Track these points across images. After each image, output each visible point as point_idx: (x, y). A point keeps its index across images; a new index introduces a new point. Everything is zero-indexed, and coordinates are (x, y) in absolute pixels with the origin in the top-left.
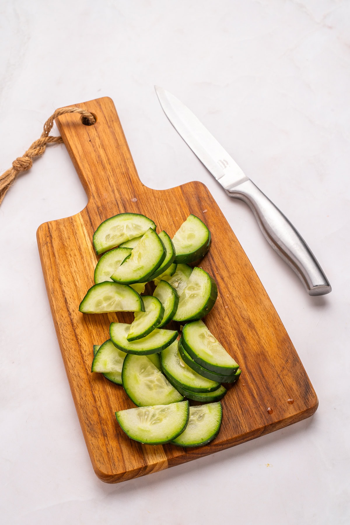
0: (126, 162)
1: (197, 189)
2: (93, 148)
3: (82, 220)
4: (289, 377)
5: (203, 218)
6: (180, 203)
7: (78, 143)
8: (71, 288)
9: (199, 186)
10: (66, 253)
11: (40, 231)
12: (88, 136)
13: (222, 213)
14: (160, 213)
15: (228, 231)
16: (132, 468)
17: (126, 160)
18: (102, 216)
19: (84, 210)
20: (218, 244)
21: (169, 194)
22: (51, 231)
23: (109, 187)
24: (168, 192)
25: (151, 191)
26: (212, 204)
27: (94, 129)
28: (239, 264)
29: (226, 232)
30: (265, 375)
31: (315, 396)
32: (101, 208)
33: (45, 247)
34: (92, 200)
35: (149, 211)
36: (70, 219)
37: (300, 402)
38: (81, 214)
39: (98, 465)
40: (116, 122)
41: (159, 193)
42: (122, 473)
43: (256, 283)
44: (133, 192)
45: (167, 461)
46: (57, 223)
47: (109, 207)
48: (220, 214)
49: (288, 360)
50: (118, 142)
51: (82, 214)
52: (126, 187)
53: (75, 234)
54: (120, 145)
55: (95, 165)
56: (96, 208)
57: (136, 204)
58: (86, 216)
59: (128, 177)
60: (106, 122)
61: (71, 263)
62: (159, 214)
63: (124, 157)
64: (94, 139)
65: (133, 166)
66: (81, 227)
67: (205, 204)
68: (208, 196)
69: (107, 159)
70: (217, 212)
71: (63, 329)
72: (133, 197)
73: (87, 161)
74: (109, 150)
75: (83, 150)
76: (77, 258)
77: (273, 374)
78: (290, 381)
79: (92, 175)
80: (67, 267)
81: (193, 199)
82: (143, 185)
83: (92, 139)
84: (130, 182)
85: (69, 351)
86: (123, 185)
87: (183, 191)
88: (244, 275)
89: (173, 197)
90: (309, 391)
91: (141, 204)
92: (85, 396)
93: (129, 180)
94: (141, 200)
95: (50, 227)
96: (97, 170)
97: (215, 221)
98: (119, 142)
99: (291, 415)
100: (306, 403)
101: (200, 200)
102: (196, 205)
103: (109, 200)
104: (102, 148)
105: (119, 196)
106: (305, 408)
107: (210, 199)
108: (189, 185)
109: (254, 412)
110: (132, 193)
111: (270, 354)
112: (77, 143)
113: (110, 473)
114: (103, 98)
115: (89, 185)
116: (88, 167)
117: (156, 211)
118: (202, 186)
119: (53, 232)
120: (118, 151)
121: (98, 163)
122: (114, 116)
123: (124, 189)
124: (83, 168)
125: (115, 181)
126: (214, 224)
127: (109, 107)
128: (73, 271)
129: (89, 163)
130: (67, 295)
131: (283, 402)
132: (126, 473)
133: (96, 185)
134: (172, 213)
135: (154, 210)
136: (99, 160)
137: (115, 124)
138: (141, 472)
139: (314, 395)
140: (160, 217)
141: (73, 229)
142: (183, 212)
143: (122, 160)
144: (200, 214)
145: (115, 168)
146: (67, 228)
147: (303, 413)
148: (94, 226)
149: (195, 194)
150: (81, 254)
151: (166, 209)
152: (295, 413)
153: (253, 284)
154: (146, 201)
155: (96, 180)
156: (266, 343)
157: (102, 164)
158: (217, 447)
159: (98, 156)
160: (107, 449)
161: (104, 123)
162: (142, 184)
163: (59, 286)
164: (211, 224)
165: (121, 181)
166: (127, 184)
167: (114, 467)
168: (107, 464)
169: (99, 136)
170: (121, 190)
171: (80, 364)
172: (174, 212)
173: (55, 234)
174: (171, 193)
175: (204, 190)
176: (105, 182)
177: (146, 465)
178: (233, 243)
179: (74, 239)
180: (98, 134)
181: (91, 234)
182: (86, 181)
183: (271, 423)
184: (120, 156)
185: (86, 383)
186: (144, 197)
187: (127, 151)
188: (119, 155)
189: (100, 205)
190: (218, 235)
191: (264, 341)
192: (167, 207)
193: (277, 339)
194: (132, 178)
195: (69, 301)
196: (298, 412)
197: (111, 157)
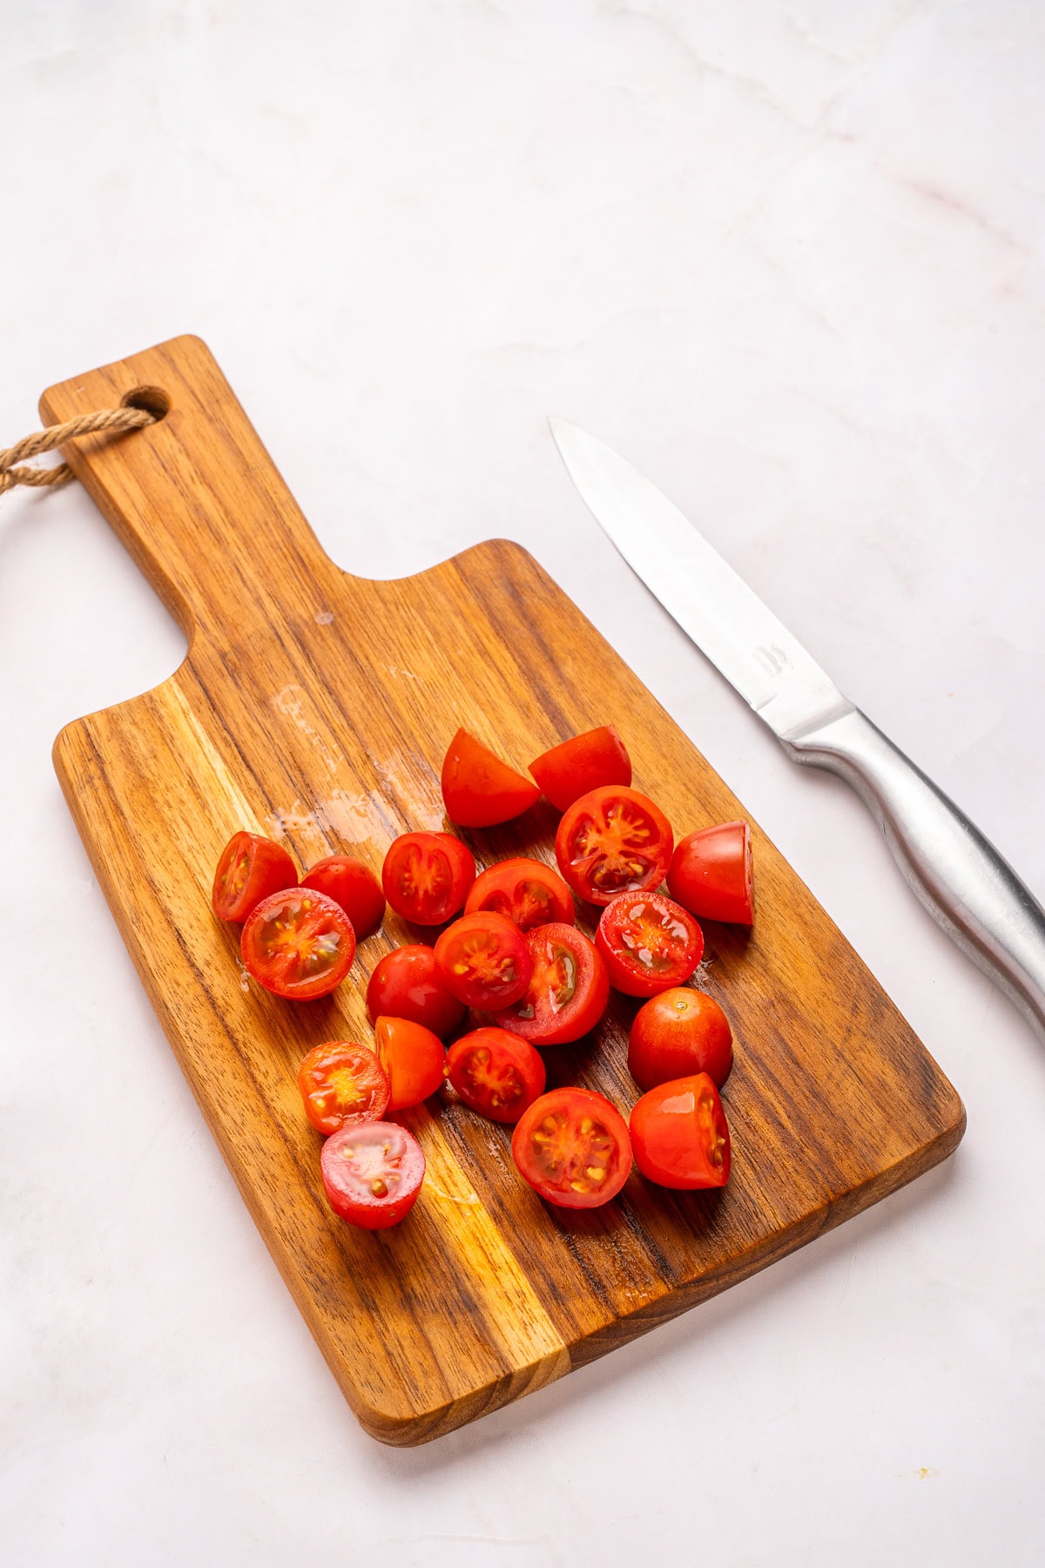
0: (280, 515)
1: (502, 562)
2: (174, 486)
3: (181, 697)
4: (870, 1053)
5: (535, 641)
6: (459, 607)
7: (129, 479)
8: (187, 899)
9: (506, 551)
10: (153, 801)
11: (62, 748)
12: (153, 454)
13: (586, 621)
14: (407, 645)
15: (613, 668)
16: (470, 1389)
17: (280, 508)
18: (240, 679)
19: (183, 668)
20: (593, 707)
21: (424, 588)
22: (97, 743)
23: (245, 590)
24: (420, 582)
25: (371, 585)
26: (554, 596)
27: (168, 431)
28: (664, 756)
29: (610, 671)
30: (800, 1059)
31: (953, 1096)
32: (232, 656)
33: (88, 792)
34: (199, 637)
35: (373, 644)
36: (147, 700)
37: (917, 1119)
38: (177, 681)
39: (368, 1396)
40: (229, 404)
41: (393, 590)
42: (443, 1408)
43: (724, 800)
44: (317, 596)
45: (567, 1351)
46: (110, 716)
47: (255, 650)
48: (581, 622)
49: (857, 1007)
50: (244, 459)
51: (180, 680)
52: (294, 583)
53: (169, 742)
54: (253, 469)
55: (189, 534)
56: (218, 656)
57: (331, 628)
58: (192, 685)
59: (295, 555)
60: (199, 407)
61: (174, 826)
62: (406, 648)
63: (271, 498)
64: (172, 460)
65: (303, 523)
66: (183, 718)
67: (532, 601)
68: (538, 575)
69: (221, 512)
70: (574, 619)
71: (187, 1021)
72: (320, 610)
73: (165, 527)
74: (224, 485)
75: (146, 495)
76: (190, 810)
77: (824, 1055)
78: (875, 1064)
79: (188, 563)
80: (163, 839)
81: (496, 591)
82: (344, 573)
83: (167, 461)
84: (302, 569)
85: (217, 1079)
86: (284, 582)
87: (462, 574)
88: (685, 785)
89: (438, 594)
90: (935, 1085)
91: (348, 625)
92: (291, 1202)
93: (300, 565)
94: (346, 616)
95: (92, 730)
96: (199, 548)
97: (572, 645)
98: (247, 459)
99: (897, 1161)
100: (932, 1119)
101: (517, 591)
102: (507, 606)
103: (250, 629)
104: (201, 483)
105: (279, 613)
106: (933, 1134)
107: (545, 584)
108: (476, 554)
109: (791, 1170)
110: (315, 598)
111: (802, 997)
112: (124, 480)
113: (407, 1414)
114: (176, 340)
115: (182, 594)
116: (171, 542)
117: (396, 641)
118: (515, 550)
119: (102, 744)
120: (250, 487)
121: (197, 527)
122: (218, 388)
123: (290, 591)
124: (156, 547)
125: (258, 572)
126: (570, 653)
127: (201, 362)
128: (183, 847)
129: (173, 532)
130: (181, 920)
131: (866, 1125)
132: (454, 1407)
133: (205, 591)
134: (443, 639)
135: (390, 638)
136: (200, 519)
137: (226, 408)
138: (496, 1397)
139: (951, 1092)
140: (411, 655)
141: (161, 728)
142: (474, 631)
143: (266, 508)
144: (525, 630)
145: (252, 535)
146: (143, 726)
147: (930, 1147)
148: (221, 708)
149: (501, 578)
150: (198, 796)
151: (422, 630)
152: (907, 1152)
153: (716, 805)
154: (360, 616)
155: (202, 578)
156: (787, 967)
157: (211, 530)
158: (702, 1285)
159: (195, 506)
160: (385, 1345)
161: (192, 411)
162: (338, 568)
163: (152, 898)
164: (562, 655)
165: (277, 569)
166: (296, 577)
167: (417, 1394)
168: (391, 1388)
169: (185, 450)
170: (282, 596)
171: (256, 1114)
172: (448, 637)
173: (109, 751)
174: (429, 583)
175: (522, 558)
176: (230, 578)
177: (507, 1372)
178: (635, 699)
179: (170, 754)
180: (183, 445)
181: (216, 733)
182: (172, 583)
183: (843, 1190)
184: (260, 497)
185: (286, 1165)
186: (353, 604)
187: (277, 482)
188: (256, 497)
189: (226, 647)
190: (587, 683)
191: (778, 963)
192: (425, 624)
193: (815, 951)
194: (307, 555)
195: (188, 938)
196: (915, 1148)
197: (232, 506)
